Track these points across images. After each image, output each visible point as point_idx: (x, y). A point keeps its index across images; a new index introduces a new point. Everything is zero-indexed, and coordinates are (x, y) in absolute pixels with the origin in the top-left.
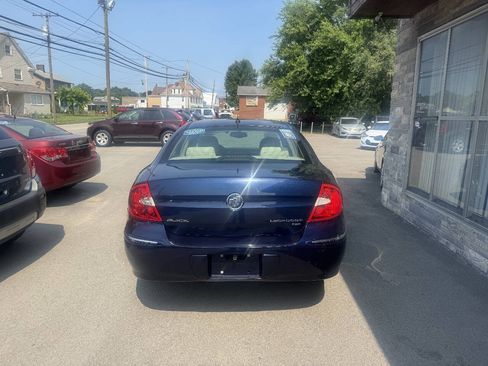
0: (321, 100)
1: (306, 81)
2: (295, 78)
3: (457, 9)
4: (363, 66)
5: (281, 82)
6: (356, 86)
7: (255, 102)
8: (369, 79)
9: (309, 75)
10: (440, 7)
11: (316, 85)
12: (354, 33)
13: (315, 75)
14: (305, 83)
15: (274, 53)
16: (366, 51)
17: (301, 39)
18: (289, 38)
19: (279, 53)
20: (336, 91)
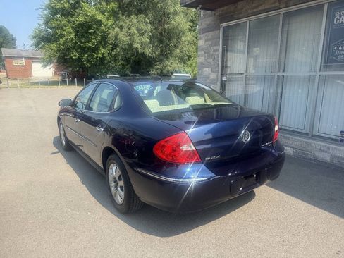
0: (88, 62)
1: (74, 47)
2: (65, 43)
3: (255, 10)
4: (116, 39)
5: (54, 46)
6: (114, 52)
7: (23, 62)
8: (122, 48)
9: (76, 43)
10: (239, 7)
11: (83, 50)
12: (107, 14)
13: (82, 43)
14: (74, 48)
15: (41, 22)
16: (117, 29)
17: (66, 13)
18: (54, 11)
19: (47, 23)
20: (100, 56)
